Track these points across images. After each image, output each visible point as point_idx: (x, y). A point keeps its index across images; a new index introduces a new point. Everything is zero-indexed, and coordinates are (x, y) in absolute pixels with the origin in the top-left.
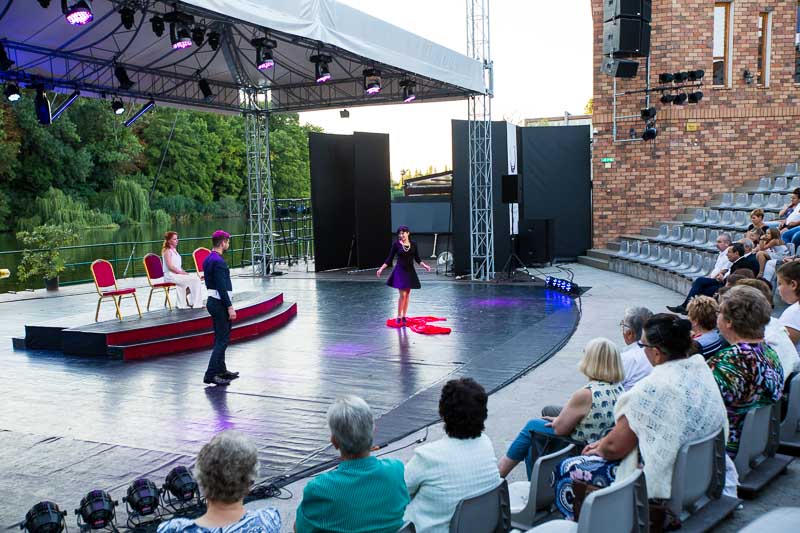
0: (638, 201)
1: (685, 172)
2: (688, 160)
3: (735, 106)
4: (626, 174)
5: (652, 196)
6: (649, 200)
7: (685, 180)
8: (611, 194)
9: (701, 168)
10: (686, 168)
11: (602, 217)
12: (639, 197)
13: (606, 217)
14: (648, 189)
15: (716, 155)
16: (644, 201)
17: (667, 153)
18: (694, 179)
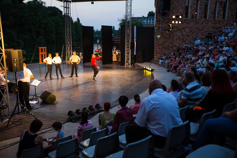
0: (166, 47)
2: (178, 37)
3: (190, 24)
4: (163, 40)
6: (168, 47)
7: (177, 42)
8: (159, 45)
9: (181, 39)
10: (177, 39)
11: (157, 51)
14: (168, 44)
15: (185, 36)
17: (173, 35)
18: (179, 42)
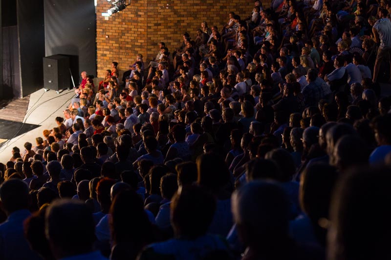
0: (127, 46)
1: (159, 27)
2: (162, 19)
4: (119, 26)
5: (136, 44)
6: (134, 46)
7: (159, 33)
8: (109, 39)
9: (172, 24)
10: (160, 25)
11: (103, 55)
12: (128, 43)
13: (105, 55)
14: (133, 38)
15: (183, 16)
16: (130, 46)
18: (166, 33)
